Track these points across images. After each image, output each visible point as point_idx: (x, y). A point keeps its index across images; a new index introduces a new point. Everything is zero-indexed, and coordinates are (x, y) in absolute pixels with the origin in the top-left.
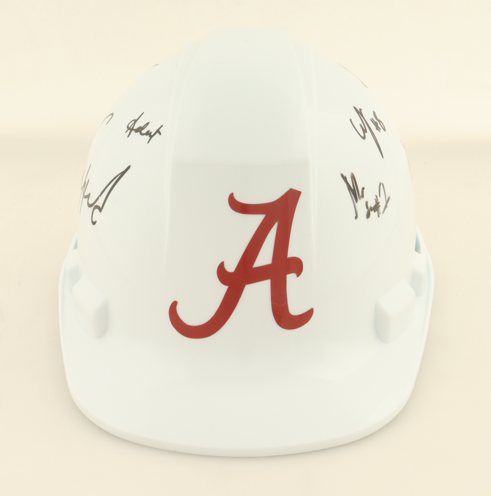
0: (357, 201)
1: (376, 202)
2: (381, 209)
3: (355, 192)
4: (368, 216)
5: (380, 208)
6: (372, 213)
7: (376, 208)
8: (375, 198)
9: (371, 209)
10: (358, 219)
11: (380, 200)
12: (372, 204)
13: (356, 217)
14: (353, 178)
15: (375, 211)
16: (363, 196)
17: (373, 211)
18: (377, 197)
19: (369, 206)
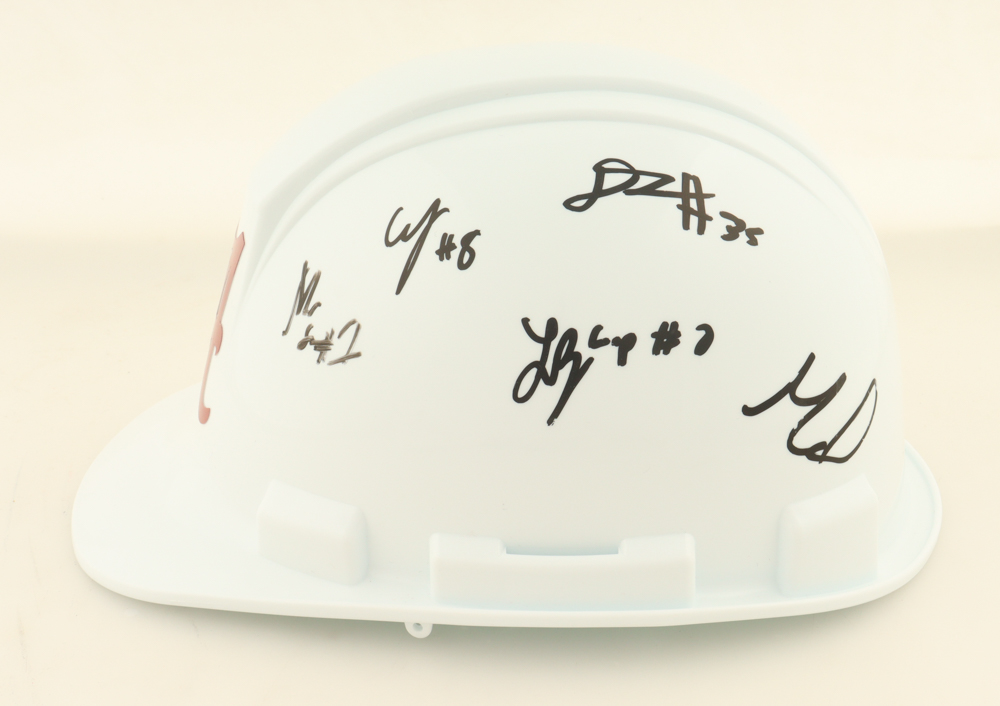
0: (298, 312)
1: (327, 338)
2: (330, 356)
3: (304, 299)
4: (302, 345)
5: (328, 352)
6: (309, 348)
7: (323, 346)
8: (330, 332)
9: (312, 341)
10: (285, 337)
11: (335, 340)
12: (319, 335)
13: (285, 333)
14: (316, 279)
15: (315, 349)
16: (311, 313)
17: (313, 347)
18: (333, 332)
19: (310, 334)
